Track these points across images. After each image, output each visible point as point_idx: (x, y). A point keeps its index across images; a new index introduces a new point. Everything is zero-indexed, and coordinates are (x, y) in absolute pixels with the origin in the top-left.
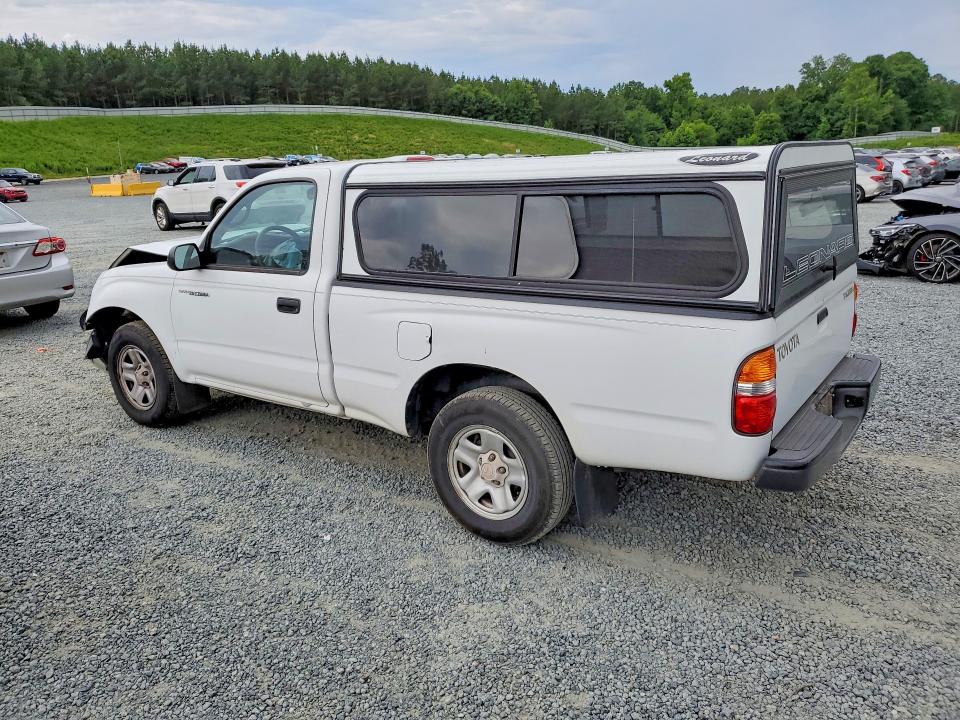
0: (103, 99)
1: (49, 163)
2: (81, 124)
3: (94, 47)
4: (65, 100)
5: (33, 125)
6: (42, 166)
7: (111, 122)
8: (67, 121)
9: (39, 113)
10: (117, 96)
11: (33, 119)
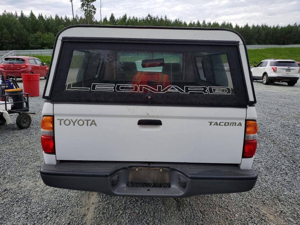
0: (281, 42)
1: (256, 61)
2: (271, 50)
3: (283, 26)
4: (269, 43)
5: (256, 50)
6: (254, 62)
7: (281, 49)
8: (267, 49)
9: (259, 47)
10: (286, 41)
11: (257, 48)
